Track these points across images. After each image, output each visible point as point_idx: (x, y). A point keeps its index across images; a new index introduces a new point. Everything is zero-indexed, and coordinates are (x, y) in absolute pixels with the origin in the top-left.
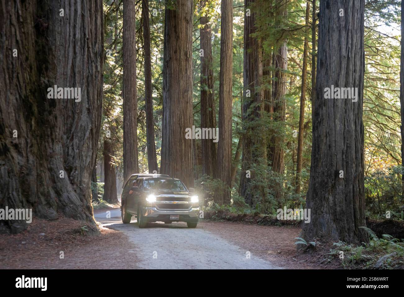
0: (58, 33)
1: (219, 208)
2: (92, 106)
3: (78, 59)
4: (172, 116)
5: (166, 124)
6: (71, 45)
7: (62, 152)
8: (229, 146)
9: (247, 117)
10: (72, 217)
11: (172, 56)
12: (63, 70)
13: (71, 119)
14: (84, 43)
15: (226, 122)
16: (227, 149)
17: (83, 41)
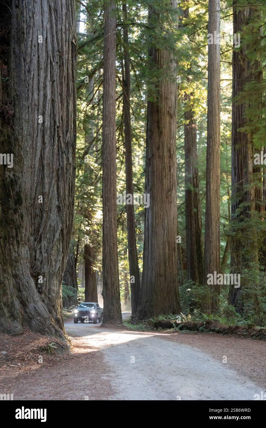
0: (25, 121)
1: (207, 318)
2: (63, 203)
3: (47, 150)
4: (154, 217)
5: (148, 226)
6: (39, 134)
7: (29, 256)
8: (216, 248)
9: (235, 218)
10: (39, 332)
11: (154, 153)
12: (30, 163)
13: (38, 218)
14: (54, 131)
15: (213, 223)
16: (215, 252)
17: (52, 130)
